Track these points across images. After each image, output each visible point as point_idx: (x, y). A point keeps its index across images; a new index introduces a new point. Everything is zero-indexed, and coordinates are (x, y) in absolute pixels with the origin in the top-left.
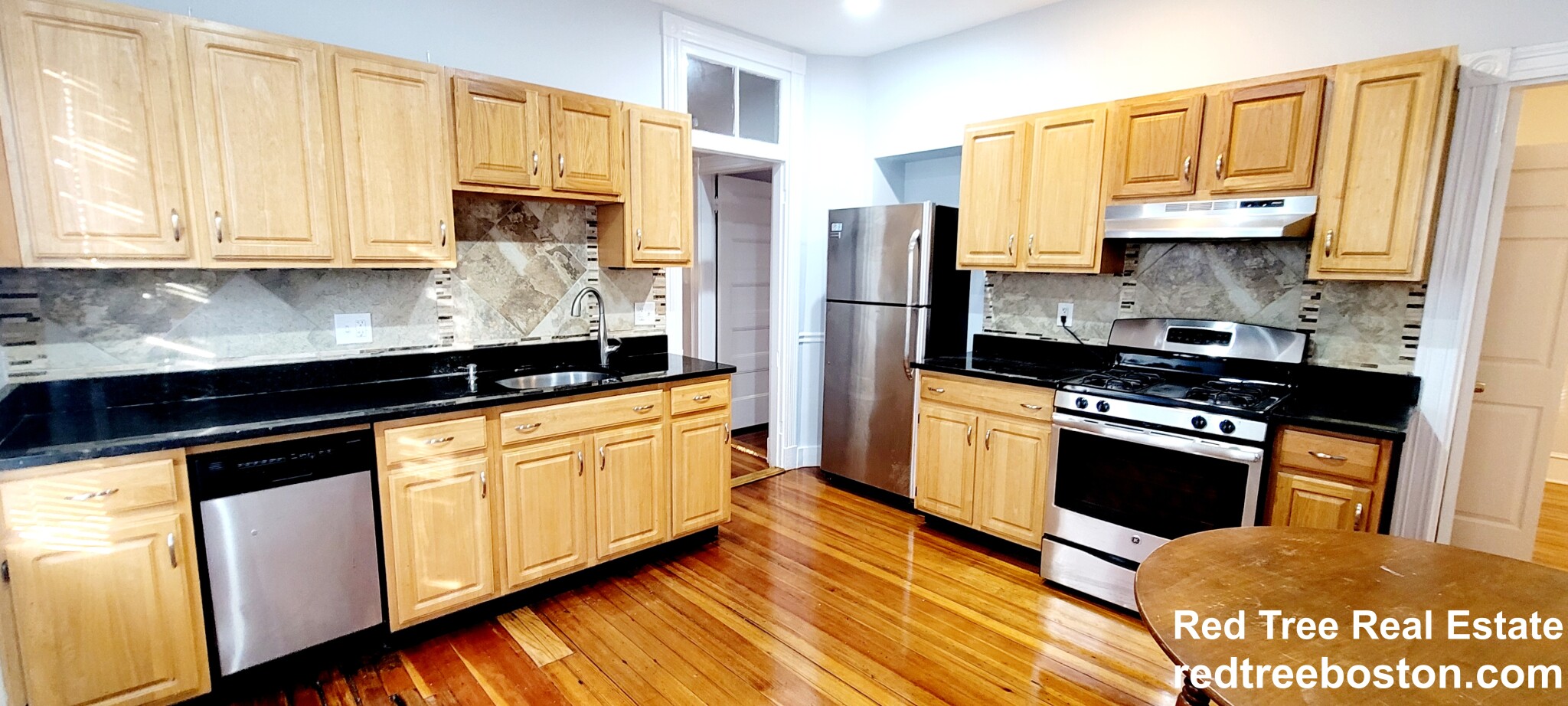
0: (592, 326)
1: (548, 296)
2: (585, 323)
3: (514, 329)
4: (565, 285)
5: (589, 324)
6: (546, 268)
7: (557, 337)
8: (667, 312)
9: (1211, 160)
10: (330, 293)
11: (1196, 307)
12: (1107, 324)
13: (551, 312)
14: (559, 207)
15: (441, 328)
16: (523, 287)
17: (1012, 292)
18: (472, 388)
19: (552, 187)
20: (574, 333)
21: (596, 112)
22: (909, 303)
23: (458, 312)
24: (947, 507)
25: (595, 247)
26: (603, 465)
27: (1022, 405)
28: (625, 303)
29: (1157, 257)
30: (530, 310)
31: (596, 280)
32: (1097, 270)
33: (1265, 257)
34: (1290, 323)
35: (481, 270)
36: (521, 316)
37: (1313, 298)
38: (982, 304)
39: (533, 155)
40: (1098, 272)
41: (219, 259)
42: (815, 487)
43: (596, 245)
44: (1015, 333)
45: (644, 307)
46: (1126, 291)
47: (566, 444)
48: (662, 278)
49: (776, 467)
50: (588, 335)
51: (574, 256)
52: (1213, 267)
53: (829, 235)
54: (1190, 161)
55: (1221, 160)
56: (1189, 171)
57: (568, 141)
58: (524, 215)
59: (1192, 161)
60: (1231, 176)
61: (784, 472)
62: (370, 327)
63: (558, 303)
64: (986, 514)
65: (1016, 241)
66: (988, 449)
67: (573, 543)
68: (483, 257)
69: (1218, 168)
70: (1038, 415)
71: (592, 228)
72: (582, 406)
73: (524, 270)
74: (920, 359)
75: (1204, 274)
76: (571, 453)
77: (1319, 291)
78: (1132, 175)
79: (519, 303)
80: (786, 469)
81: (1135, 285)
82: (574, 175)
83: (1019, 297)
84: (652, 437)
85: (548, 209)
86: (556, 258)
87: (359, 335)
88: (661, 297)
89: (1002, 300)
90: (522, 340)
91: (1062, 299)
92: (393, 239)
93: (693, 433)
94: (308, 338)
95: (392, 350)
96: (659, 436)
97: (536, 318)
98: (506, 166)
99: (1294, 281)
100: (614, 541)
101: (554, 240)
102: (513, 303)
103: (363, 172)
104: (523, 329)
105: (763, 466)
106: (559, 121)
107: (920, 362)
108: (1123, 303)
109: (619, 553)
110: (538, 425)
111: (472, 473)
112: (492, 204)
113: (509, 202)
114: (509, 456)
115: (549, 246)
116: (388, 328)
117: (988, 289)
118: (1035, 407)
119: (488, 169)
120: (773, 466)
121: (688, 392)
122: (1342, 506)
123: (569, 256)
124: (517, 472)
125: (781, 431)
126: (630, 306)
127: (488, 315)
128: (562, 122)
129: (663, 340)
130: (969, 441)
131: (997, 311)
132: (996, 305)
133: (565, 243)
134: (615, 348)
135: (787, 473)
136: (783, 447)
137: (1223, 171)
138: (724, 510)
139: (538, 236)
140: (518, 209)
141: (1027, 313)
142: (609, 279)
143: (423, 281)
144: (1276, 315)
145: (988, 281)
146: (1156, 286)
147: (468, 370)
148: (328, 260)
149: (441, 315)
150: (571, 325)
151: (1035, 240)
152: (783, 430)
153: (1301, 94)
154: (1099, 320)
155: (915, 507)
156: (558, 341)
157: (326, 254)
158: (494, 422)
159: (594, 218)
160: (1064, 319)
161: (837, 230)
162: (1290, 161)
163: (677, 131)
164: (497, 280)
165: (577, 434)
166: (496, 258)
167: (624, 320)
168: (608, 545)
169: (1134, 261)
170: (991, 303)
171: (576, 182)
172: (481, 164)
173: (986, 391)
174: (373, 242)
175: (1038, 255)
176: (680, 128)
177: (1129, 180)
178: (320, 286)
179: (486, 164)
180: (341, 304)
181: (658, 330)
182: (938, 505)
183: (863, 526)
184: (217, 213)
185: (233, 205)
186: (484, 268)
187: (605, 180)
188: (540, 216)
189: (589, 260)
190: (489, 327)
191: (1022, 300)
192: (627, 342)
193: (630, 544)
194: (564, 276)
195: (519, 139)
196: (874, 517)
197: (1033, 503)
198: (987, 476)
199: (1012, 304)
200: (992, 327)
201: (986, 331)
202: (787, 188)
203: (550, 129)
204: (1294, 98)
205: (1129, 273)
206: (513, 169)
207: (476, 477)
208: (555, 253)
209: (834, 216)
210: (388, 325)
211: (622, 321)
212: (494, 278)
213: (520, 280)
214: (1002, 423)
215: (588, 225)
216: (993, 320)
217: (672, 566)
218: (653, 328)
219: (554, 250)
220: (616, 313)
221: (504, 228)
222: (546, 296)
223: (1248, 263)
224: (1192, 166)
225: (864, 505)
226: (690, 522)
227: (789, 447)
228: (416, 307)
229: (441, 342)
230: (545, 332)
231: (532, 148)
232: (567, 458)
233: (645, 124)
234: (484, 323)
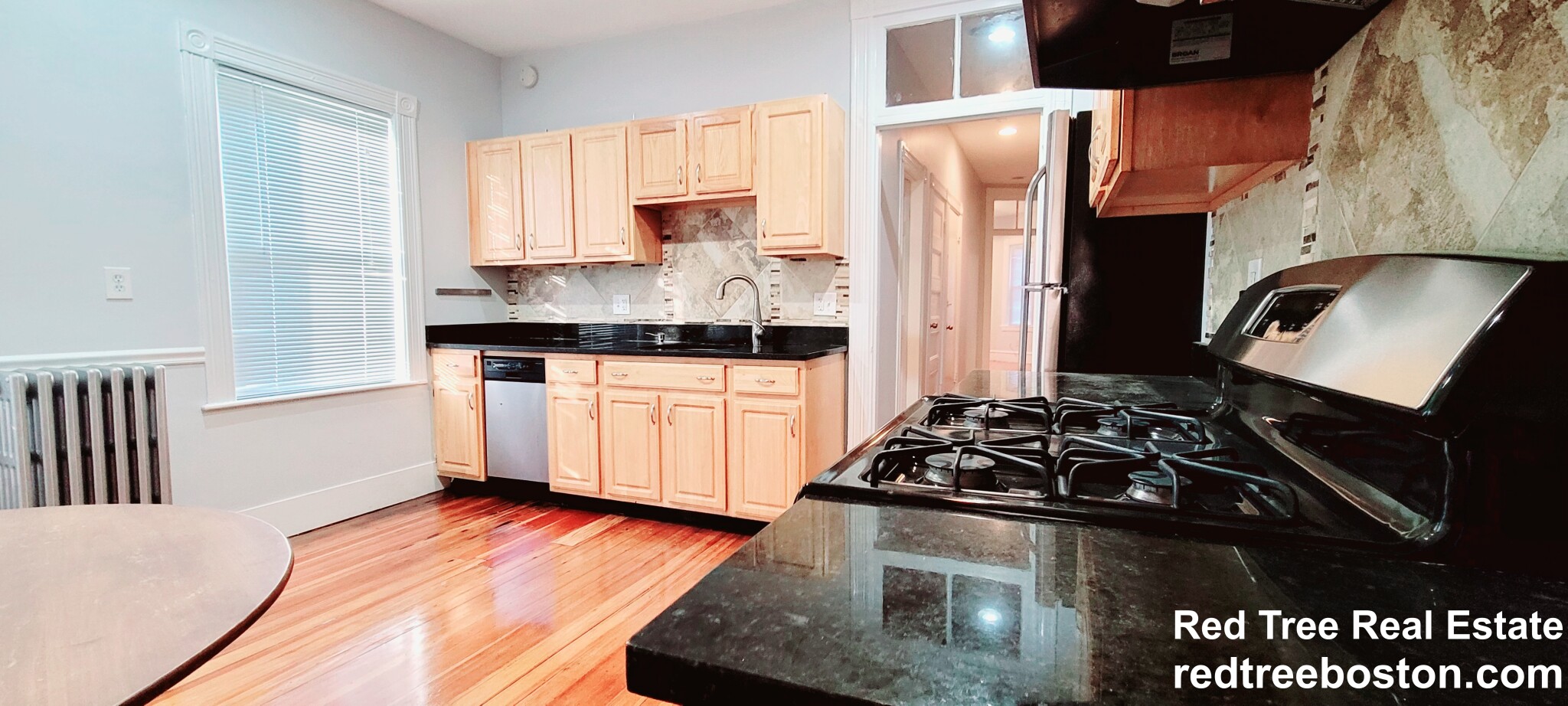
0: (772, 313)
2: (767, 310)
3: (711, 312)
5: (770, 311)
6: (736, 261)
7: (744, 321)
8: (850, 304)
10: (612, 282)
15: (666, 307)
16: (719, 277)
19: (695, 192)
21: (727, 122)
23: (676, 297)
26: (672, 422)
28: (805, 293)
31: (778, 271)
35: (691, 264)
36: (717, 301)
39: (679, 169)
47: (642, 395)
50: (769, 321)
58: (722, 220)
62: (629, 304)
67: (649, 480)
68: (692, 254)
76: (648, 404)
82: (710, 178)
85: (740, 212)
86: (746, 252)
87: (624, 309)
88: (844, 287)
90: (717, 321)
92: (599, 242)
94: (601, 309)
95: (640, 320)
97: (728, 304)
98: (663, 181)
100: (682, 492)
101: (744, 237)
102: (711, 290)
104: (719, 312)
110: (626, 375)
111: (587, 400)
114: (607, 393)
115: (739, 243)
116: (638, 305)
126: (810, 296)
127: (695, 299)
128: (700, 138)
129: (844, 332)
133: (753, 239)
134: (760, 331)
139: (732, 236)
140: (717, 215)
142: (790, 270)
147: (658, 337)
148: (573, 257)
149: (666, 298)
156: (743, 324)
163: (807, 115)
164: (702, 272)
165: (653, 389)
166: (701, 255)
167: (804, 309)
168: (676, 492)
171: (712, 184)
172: (647, 183)
174: (590, 245)
176: (809, 112)
178: (608, 277)
180: (617, 288)
184: (531, 235)
187: (735, 178)
190: (694, 308)
194: (751, 268)
195: (671, 159)
206: (667, 183)
208: (744, 249)
211: (801, 310)
213: (716, 272)
218: (834, 320)
219: (744, 246)
220: (796, 302)
221: (707, 231)
226: (752, 506)
228: (653, 291)
229: (666, 317)
231: (680, 163)
233: (773, 119)
234: (692, 306)
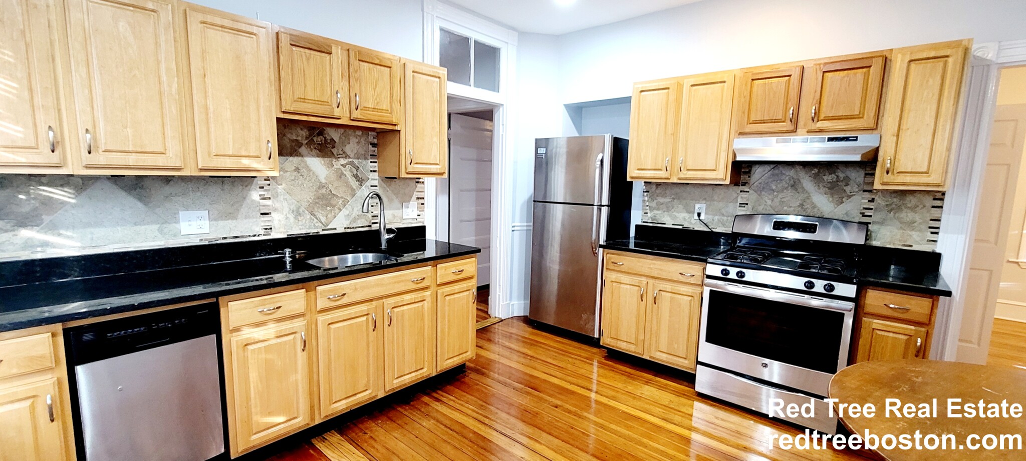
0: (373, 219)
1: (342, 197)
2: (368, 218)
3: (317, 222)
4: (354, 189)
5: (371, 218)
6: (341, 177)
7: (348, 228)
8: (425, 209)
9: (808, 109)
10: (176, 195)
11: (791, 207)
12: (729, 218)
13: (344, 210)
14: (350, 132)
15: (262, 221)
16: (324, 191)
17: (662, 196)
18: (288, 267)
19: (350, 117)
20: (360, 224)
21: (382, 64)
22: (596, 203)
23: (276, 210)
24: (625, 344)
25: (375, 162)
26: (390, 323)
27: (680, 273)
28: (396, 203)
29: (764, 173)
30: (328, 208)
31: (376, 186)
32: (728, 182)
33: (837, 174)
34: (854, 218)
35: (293, 178)
36: (323, 212)
37: (869, 201)
38: (641, 204)
39: (337, 93)
40: (729, 183)
41: (88, 167)
42: (526, 331)
43: (376, 161)
44: (665, 224)
45: (410, 206)
46: (742, 196)
47: (363, 308)
48: (422, 185)
49: (496, 317)
50: (370, 226)
51: (361, 168)
52: (802, 181)
53: (536, 155)
54: (793, 110)
55: (815, 110)
56: (792, 116)
57: (362, 84)
58: (325, 138)
59: (794, 110)
60: (822, 120)
61: (502, 321)
62: (208, 221)
63: (349, 203)
64: (653, 348)
65: (670, 162)
66: (655, 304)
67: (368, 381)
68: (294, 168)
69: (813, 115)
70: (692, 280)
71: (373, 149)
72: (375, 280)
73: (325, 178)
74: (602, 242)
75: (795, 185)
76: (367, 314)
77: (873, 197)
78: (753, 118)
79: (321, 203)
80: (503, 319)
81: (748, 192)
82: (366, 109)
83: (667, 200)
84: (424, 300)
85: (343, 134)
86: (348, 170)
87: (199, 227)
88: (421, 198)
89: (655, 201)
90: (323, 230)
91: (698, 201)
92: (231, 153)
93: (452, 297)
94: (158, 230)
95: (225, 238)
96: (429, 299)
97: (333, 214)
98: (317, 101)
99: (857, 190)
100: (397, 378)
101: (347, 156)
102: (316, 203)
103: (208, 101)
104: (323, 222)
105: (486, 316)
106: (356, 69)
107: (602, 244)
108: (740, 204)
109: (400, 386)
110: (344, 295)
111: (295, 333)
112: (301, 129)
113: (314, 128)
114: (322, 319)
115: (343, 161)
116: (222, 222)
117: (646, 194)
118: (689, 275)
119: (304, 102)
120: (494, 316)
121: (449, 267)
122: (906, 340)
123: (357, 168)
124: (329, 329)
125: (500, 292)
126: (400, 205)
127: (298, 211)
128: (357, 70)
129: (423, 229)
130: (642, 298)
131: (651, 209)
132: (650, 205)
133: (354, 159)
134: (392, 236)
135: (504, 321)
136: (501, 303)
137: (816, 117)
138: (472, 350)
139: (335, 154)
140: (321, 133)
141: (673, 210)
142: (385, 186)
143: (249, 187)
144: (845, 212)
145: (646, 189)
146: (763, 193)
147: (285, 254)
148: (179, 169)
149: (262, 212)
150: (358, 219)
151: (684, 161)
152: (501, 291)
153: (870, 67)
154: (723, 215)
155: (601, 344)
156: (349, 231)
157: (178, 164)
158: (312, 293)
159: (375, 141)
160: (699, 215)
161: (542, 152)
162: (862, 110)
163: (437, 80)
164: (305, 185)
165: (371, 300)
166: (304, 169)
167: (396, 215)
168: (393, 380)
169: (747, 176)
170: (647, 204)
171: (367, 114)
172: (299, 98)
173: (654, 264)
174: (215, 156)
175: (686, 172)
176: (439, 78)
177: (751, 122)
178: (168, 189)
179: (302, 99)
180: (185, 203)
181: (419, 222)
182: (619, 342)
183: (566, 358)
184: (87, 130)
185: (101, 124)
186: (295, 177)
187: (387, 113)
188: (336, 139)
189: (371, 171)
190: (299, 220)
191: (669, 202)
192: (400, 230)
193: (409, 379)
194: (354, 183)
195: (327, 81)
196: (571, 351)
197: (688, 340)
198: (654, 322)
199: (662, 204)
200: (648, 220)
201: (644, 222)
202: (504, 123)
203: (349, 75)
204: (865, 70)
205: (744, 184)
206: (322, 103)
207: (298, 336)
208: (347, 166)
209: (539, 143)
210: (222, 220)
211: (394, 216)
212: (303, 184)
213: (321, 186)
214: (666, 286)
215: (370, 146)
216: (649, 215)
217: (437, 393)
218: (416, 221)
219: (347, 164)
220: (390, 210)
221: (310, 147)
222: (340, 197)
223: (825, 178)
224: (794, 113)
225: (563, 343)
226: (449, 361)
227: (505, 303)
228: (244, 206)
229: (262, 232)
230: (340, 224)
231: (336, 88)
232: (364, 318)
233: (415, 74)
234: (295, 218)
